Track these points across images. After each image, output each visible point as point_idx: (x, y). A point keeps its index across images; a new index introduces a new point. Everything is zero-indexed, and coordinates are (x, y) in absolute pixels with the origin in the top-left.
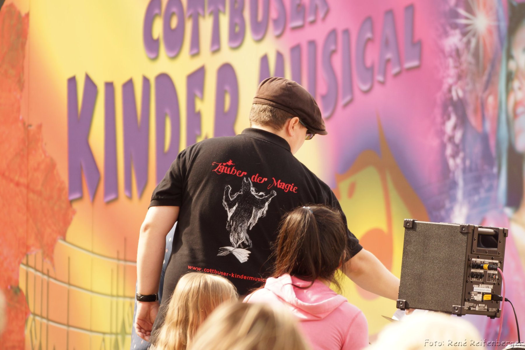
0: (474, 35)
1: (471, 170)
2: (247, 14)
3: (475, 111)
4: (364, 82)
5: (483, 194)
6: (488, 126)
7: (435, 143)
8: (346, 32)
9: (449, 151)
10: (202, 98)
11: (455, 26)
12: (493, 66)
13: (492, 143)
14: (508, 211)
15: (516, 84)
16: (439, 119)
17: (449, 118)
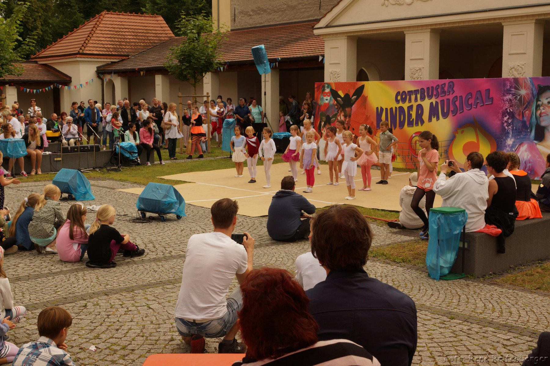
0: (519, 95)
1: (516, 129)
2: (426, 94)
3: (519, 115)
4: (468, 108)
5: (522, 136)
6: (525, 119)
7: (499, 122)
8: (461, 97)
9: (505, 124)
10: (412, 111)
11: (510, 94)
12: (529, 103)
13: (528, 123)
14: (535, 142)
15: (541, 108)
16: (500, 116)
17: (506, 116)
